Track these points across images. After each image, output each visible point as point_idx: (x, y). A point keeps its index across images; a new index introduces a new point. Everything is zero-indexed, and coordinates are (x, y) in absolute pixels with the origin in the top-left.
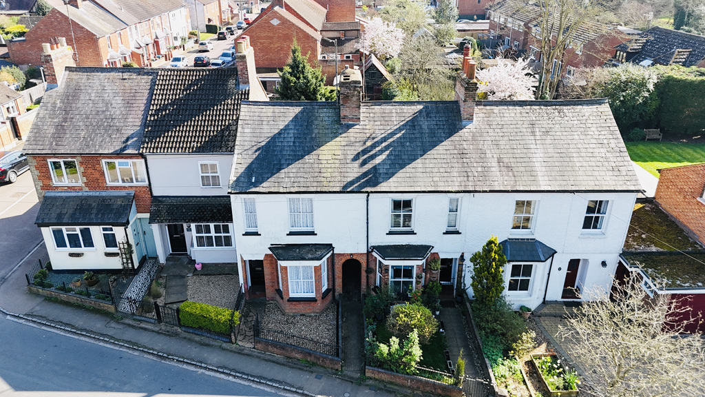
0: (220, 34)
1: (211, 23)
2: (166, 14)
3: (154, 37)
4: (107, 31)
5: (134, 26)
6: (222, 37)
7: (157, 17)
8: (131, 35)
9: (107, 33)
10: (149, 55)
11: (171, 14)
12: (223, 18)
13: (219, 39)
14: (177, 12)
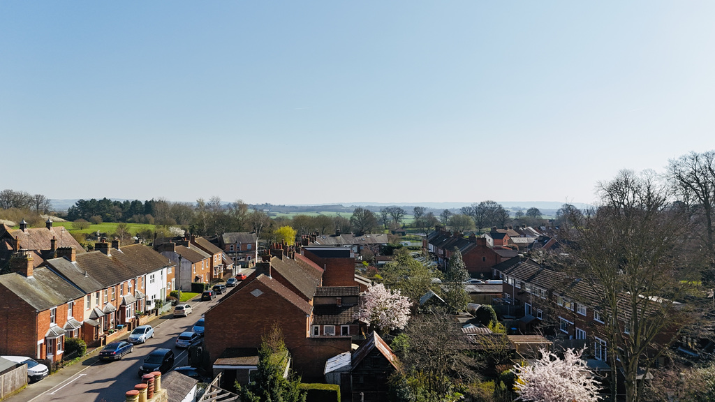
0: (204, 294)
1: (199, 282)
2: (143, 276)
3: (120, 303)
4: (53, 303)
5: (95, 293)
6: (206, 298)
7: (129, 281)
8: (89, 304)
9: (53, 306)
10: (109, 325)
11: (148, 276)
12: (214, 274)
13: (202, 300)
14: (157, 274)
